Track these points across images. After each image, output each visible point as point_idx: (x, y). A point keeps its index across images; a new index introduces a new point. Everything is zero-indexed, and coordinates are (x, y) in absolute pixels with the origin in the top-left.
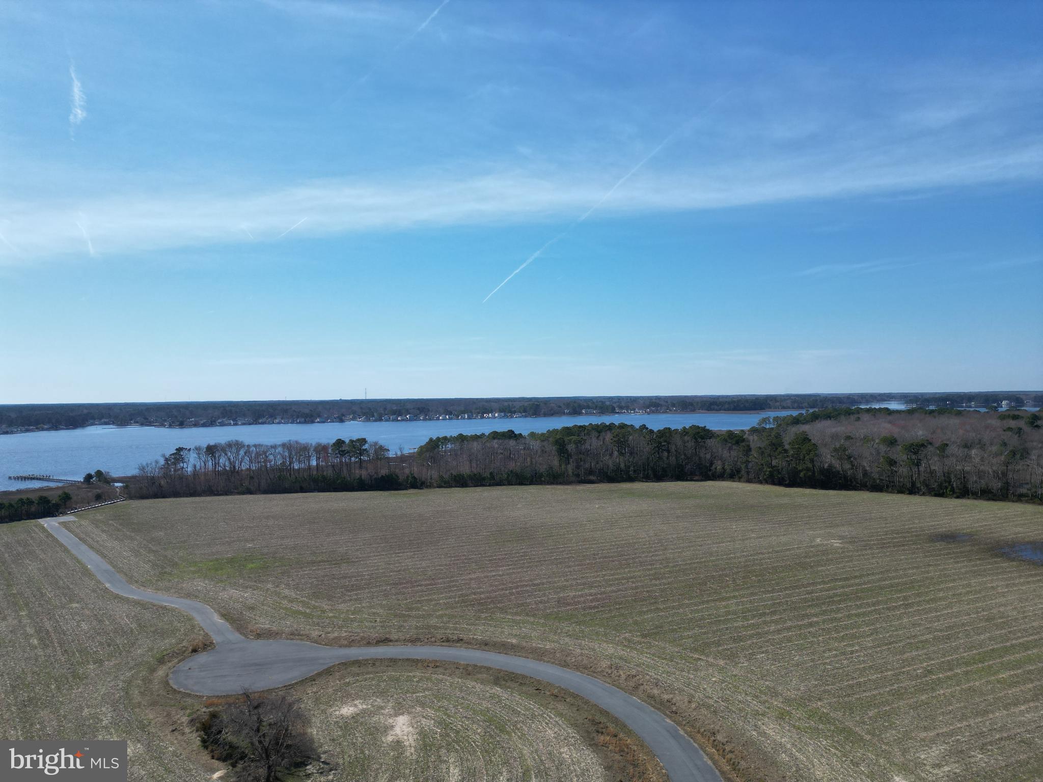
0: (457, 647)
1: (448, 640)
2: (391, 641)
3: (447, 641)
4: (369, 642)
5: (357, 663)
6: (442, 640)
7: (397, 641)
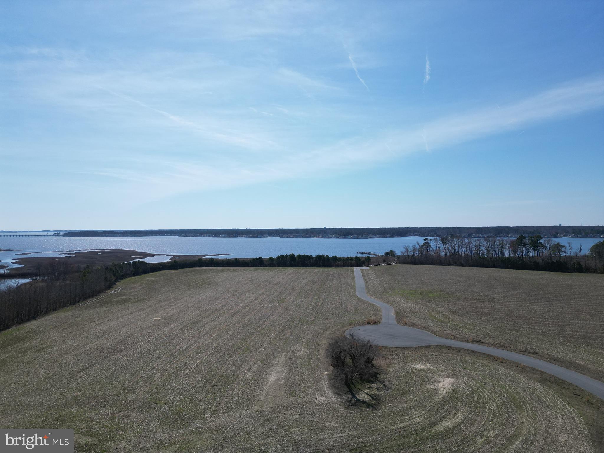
0: (529, 356)
1: (526, 351)
2: (482, 343)
3: (524, 352)
4: (467, 340)
5: (449, 348)
6: (520, 350)
7: (487, 344)
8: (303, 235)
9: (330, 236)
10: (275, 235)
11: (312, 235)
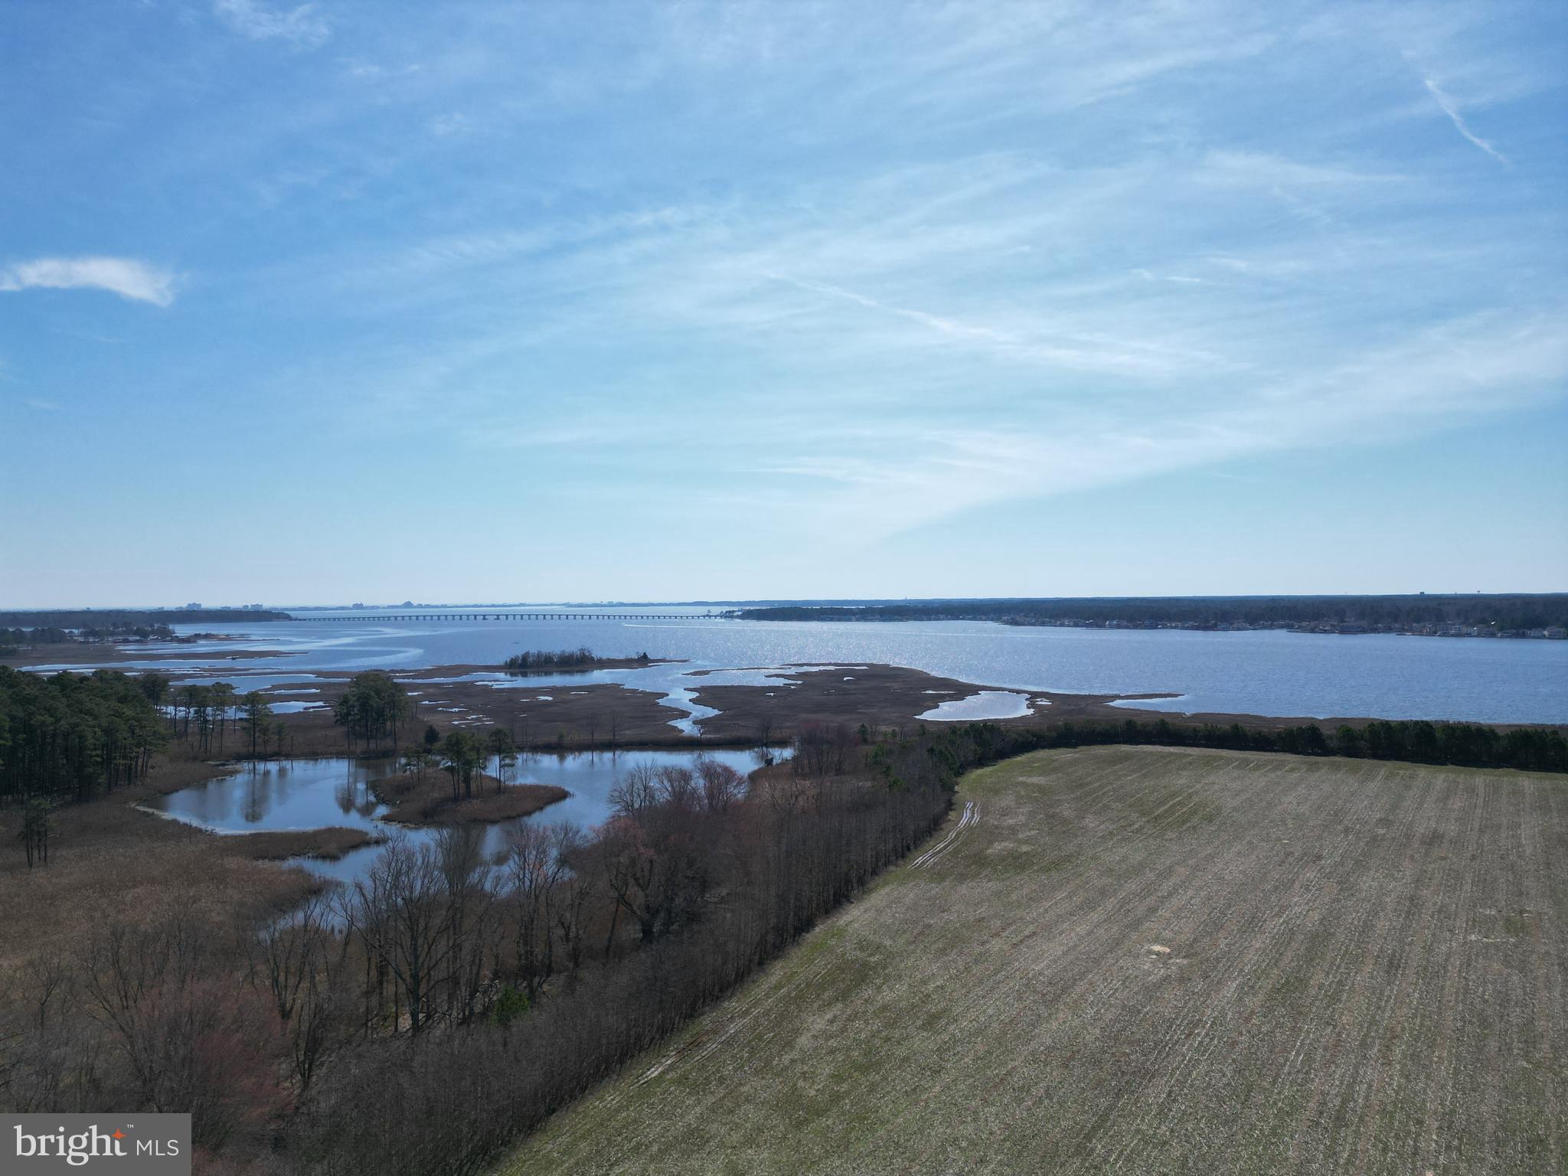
8: (1364, 623)
9: (1464, 630)
10: (1270, 622)
11: (1397, 626)
